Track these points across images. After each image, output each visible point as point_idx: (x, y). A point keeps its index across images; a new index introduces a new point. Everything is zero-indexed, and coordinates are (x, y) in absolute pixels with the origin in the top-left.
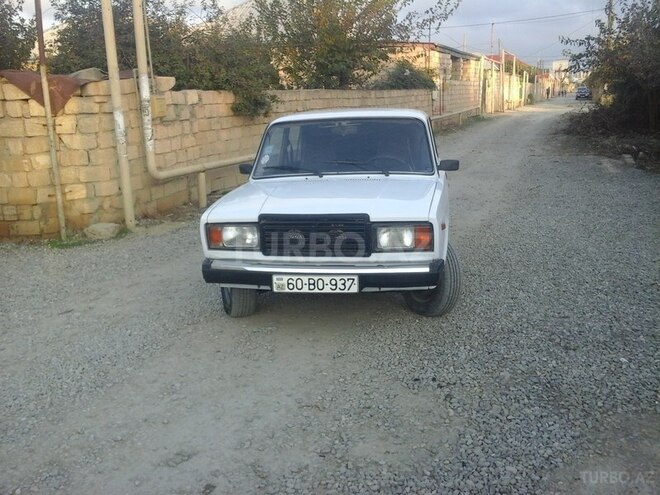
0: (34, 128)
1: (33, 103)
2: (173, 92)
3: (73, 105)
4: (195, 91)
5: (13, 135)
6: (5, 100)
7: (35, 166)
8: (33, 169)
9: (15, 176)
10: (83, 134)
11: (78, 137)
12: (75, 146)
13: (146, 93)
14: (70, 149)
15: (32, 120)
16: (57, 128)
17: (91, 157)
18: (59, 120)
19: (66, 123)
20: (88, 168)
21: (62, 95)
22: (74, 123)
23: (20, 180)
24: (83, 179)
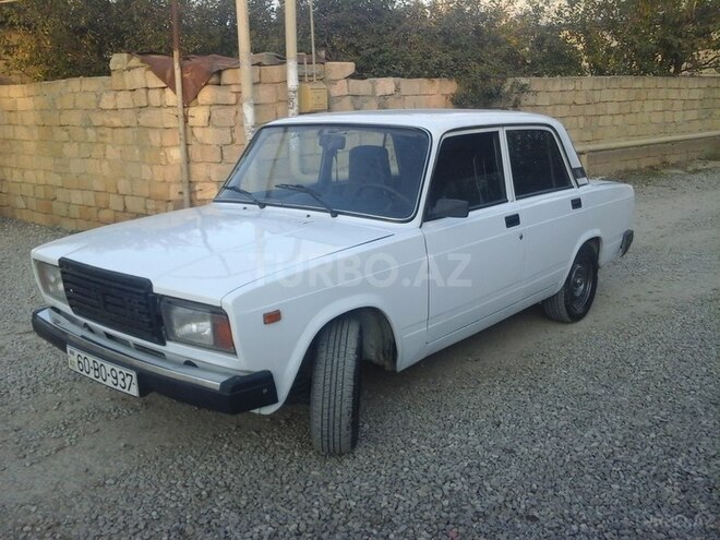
0: (170, 119)
1: (169, 92)
2: (352, 81)
3: (207, 95)
4: (391, 79)
5: (154, 125)
6: (148, 88)
7: (169, 160)
8: (168, 163)
9: (156, 168)
10: (217, 127)
11: (210, 130)
12: (207, 141)
13: (293, 82)
14: (202, 144)
15: (169, 110)
16: (190, 120)
17: (225, 153)
18: (192, 111)
19: (198, 114)
20: (220, 166)
21: (195, 83)
22: (207, 114)
23: (158, 173)
24: (214, 177)
